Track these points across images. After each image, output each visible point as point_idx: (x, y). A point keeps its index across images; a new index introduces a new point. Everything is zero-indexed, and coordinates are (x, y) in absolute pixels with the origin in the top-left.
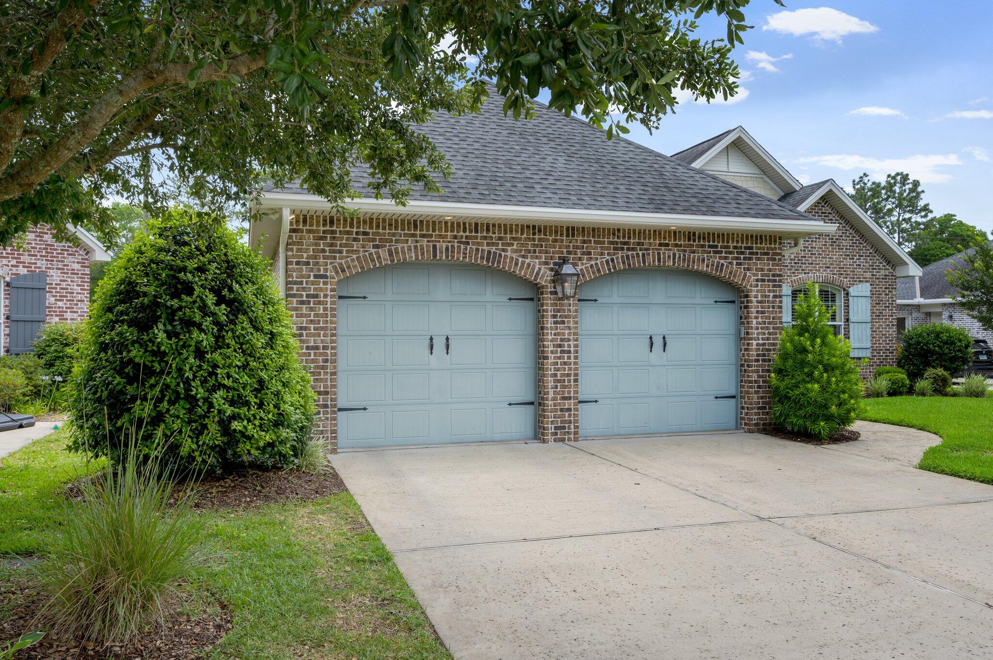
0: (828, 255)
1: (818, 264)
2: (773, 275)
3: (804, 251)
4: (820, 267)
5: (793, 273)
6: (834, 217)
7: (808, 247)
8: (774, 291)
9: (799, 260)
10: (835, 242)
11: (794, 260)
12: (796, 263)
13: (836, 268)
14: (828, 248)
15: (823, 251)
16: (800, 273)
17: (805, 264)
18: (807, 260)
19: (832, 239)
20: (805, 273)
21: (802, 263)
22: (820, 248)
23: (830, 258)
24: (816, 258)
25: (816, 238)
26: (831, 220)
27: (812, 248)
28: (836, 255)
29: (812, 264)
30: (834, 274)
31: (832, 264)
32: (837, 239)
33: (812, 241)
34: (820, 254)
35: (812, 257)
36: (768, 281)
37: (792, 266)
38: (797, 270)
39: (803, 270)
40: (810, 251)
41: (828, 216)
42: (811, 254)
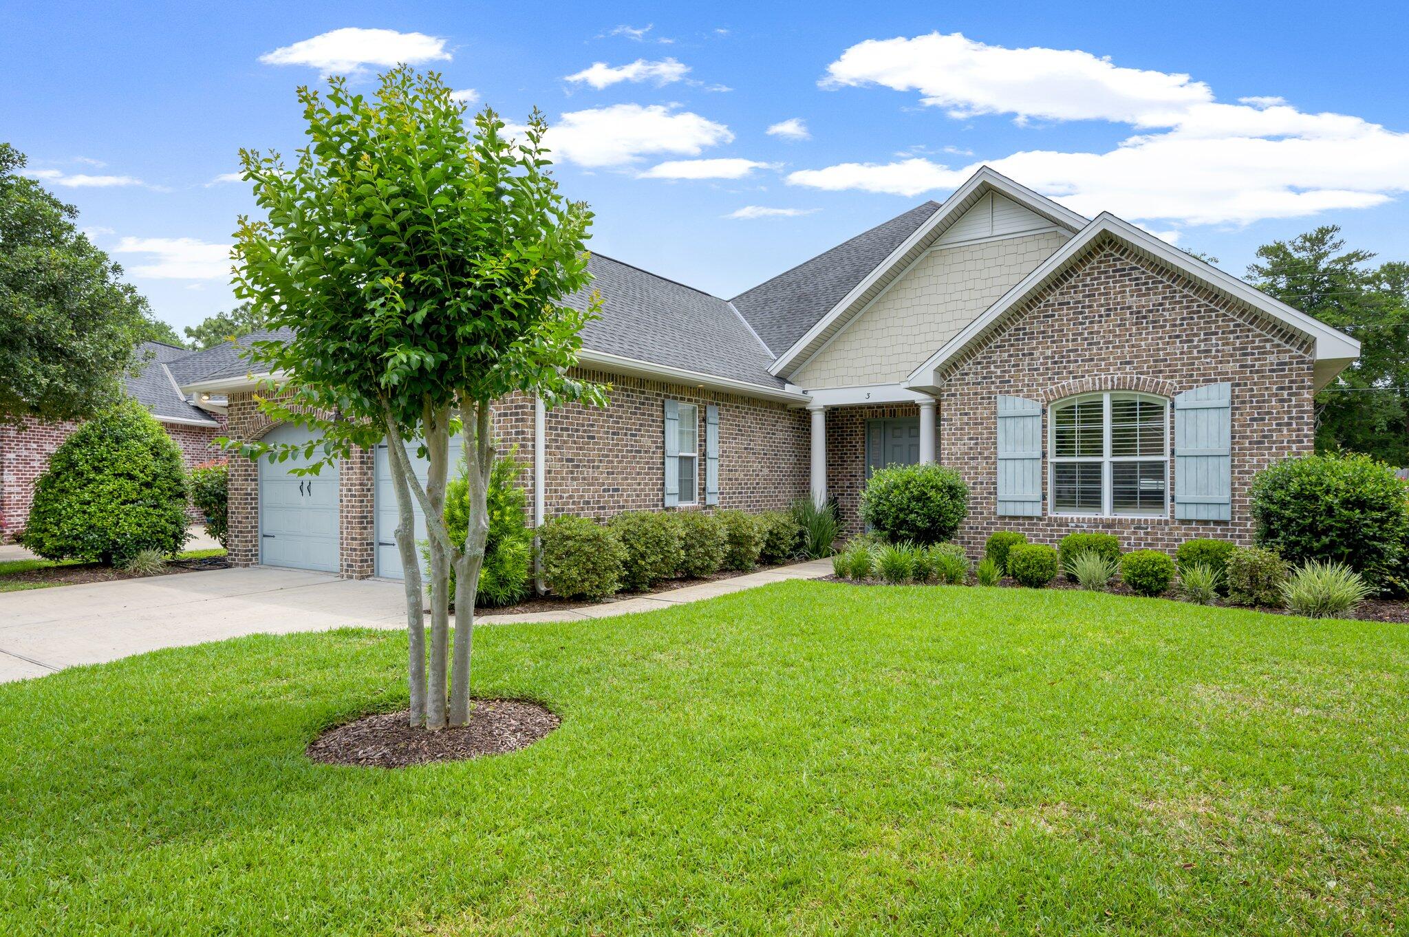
0: (1127, 341)
1: (1104, 359)
2: (516, 407)
3: (1074, 340)
4: (1110, 364)
5: (1050, 379)
6: (1143, 273)
7: (1081, 334)
9: (1063, 357)
10: (1145, 317)
11: (1053, 357)
12: (1056, 363)
13: (1145, 362)
14: (1127, 330)
15: (1115, 336)
16: (1063, 378)
17: (1076, 361)
18: (1079, 355)
19: (1139, 312)
20: (1074, 378)
21: (1068, 362)
22: (1110, 331)
23: (1133, 346)
24: (1101, 349)
25: (1101, 316)
26: (1137, 279)
27: (1092, 333)
28: (1146, 339)
29: (1092, 360)
30: (1142, 373)
31: (1136, 357)
32: (1151, 311)
33: (1091, 322)
34: (1110, 342)
35: (1090, 350)
37: (1047, 369)
38: (1058, 373)
39: (1070, 373)
40: (1086, 339)
41: (1130, 274)
42: (1090, 344)
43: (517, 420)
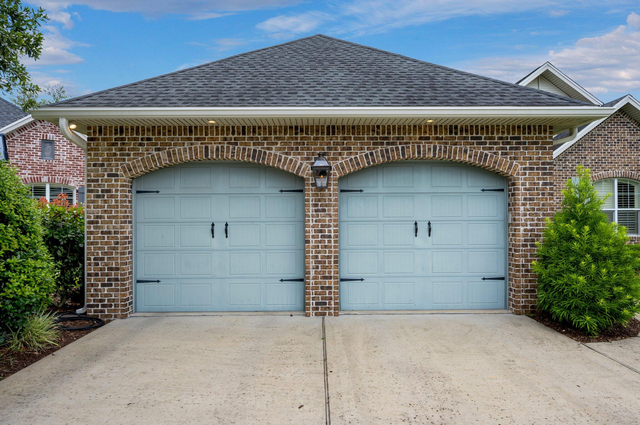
0: (626, 155)
1: (617, 163)
2: (543, 164)
3: (604, 153)
4: (619, 165)
5: (594, 170)
6: (632, 125)
7: (607, 150)
8: (544, 179)
9: (599, 160)
10: (633, 145)
11: (595, 160)
12: (596, 163)
13: (634, 165)
14: (626, 150)
15: (621, 153)
16: (600, 170)
17: (605, 163)
18: (606, 160)
19: (631, 143)
20: (605, 170)
21: (602, 163)
22: (619, 150)
23: (629, 158)
24: (615, 158)
25: (615, 143)
26: (630, 128)
27: (611, 150)
28: (634, 155)
29: (612, 163)
30: (632, 170)
31: (630, 163)
32: (635, 143)
33: (611, 145)
34: (619, 155)
35: (611, 158)
36: (538, 169)
37: (593, 165)
38: (597, 168)
39: (603, 168)
40: (609, 153)
41: (627, 125)
42: (611, 155)
43: (544, 174)
